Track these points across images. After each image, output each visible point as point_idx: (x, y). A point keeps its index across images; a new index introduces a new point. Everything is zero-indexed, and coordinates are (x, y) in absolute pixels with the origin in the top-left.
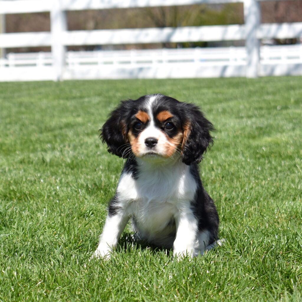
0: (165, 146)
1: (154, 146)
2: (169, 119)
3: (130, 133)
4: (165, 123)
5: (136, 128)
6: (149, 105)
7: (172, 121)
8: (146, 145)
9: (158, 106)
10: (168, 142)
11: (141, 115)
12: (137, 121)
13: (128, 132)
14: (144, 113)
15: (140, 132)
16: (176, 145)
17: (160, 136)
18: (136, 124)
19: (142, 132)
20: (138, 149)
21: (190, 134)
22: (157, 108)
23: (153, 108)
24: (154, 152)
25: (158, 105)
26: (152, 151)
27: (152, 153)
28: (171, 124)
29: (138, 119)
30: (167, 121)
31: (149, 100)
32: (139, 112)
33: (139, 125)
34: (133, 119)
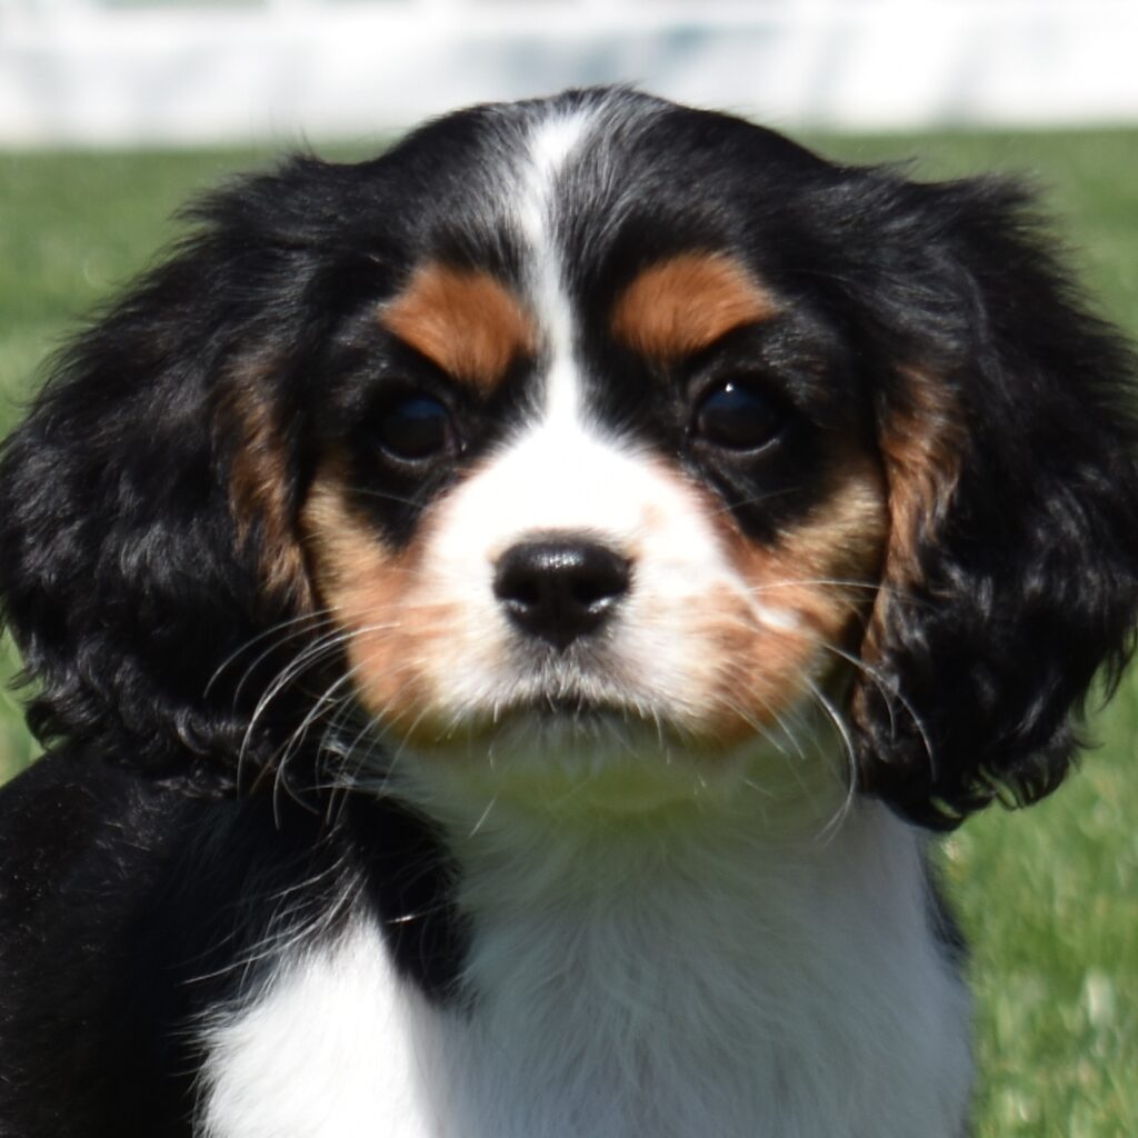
0: (710, 629)
1: (597, 625)
2: (742, 336)
3: (326, 509)
4: (697, 385)
5: (393, 449)
6: (527, 199)
7: (774, 354)
8: (514, 617)
9: (620, 205)
10: (738, 587)
11: (447, 305)
12: (405, 376)
13: (300, 496)
14: (487, 287)
15: (443, 481)
16: (809, 618)
17: (651, 518)
18: (385, 400)
19: (460, 479)
20: (418, 661)
21: (942, 510)
22: (613, 225)
23: (575, 233)
24: (591, 686)
25: (615, 196)
26: (569, 677)
27: (572, 704)
28: (764, 389)
29: (408, 355)
30: (716, 366)
31: (525, 152)
32: (426, 277)
33: (421, 410)
34: (356, 358)
